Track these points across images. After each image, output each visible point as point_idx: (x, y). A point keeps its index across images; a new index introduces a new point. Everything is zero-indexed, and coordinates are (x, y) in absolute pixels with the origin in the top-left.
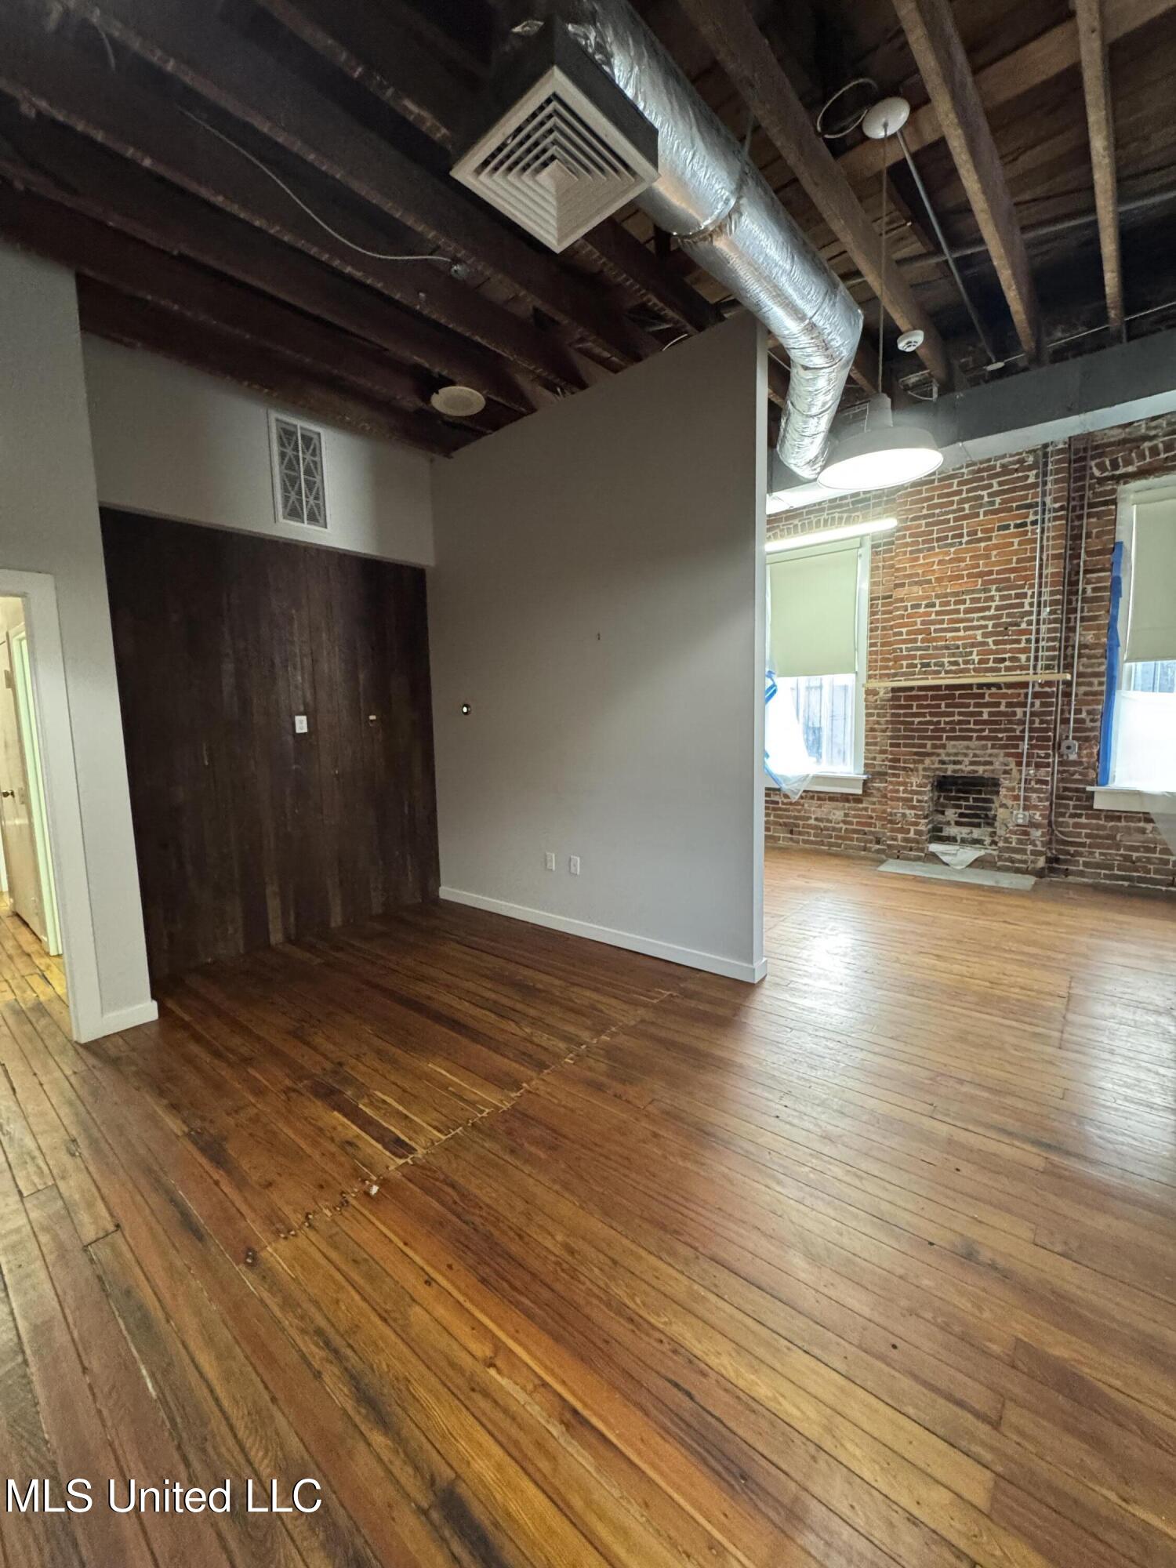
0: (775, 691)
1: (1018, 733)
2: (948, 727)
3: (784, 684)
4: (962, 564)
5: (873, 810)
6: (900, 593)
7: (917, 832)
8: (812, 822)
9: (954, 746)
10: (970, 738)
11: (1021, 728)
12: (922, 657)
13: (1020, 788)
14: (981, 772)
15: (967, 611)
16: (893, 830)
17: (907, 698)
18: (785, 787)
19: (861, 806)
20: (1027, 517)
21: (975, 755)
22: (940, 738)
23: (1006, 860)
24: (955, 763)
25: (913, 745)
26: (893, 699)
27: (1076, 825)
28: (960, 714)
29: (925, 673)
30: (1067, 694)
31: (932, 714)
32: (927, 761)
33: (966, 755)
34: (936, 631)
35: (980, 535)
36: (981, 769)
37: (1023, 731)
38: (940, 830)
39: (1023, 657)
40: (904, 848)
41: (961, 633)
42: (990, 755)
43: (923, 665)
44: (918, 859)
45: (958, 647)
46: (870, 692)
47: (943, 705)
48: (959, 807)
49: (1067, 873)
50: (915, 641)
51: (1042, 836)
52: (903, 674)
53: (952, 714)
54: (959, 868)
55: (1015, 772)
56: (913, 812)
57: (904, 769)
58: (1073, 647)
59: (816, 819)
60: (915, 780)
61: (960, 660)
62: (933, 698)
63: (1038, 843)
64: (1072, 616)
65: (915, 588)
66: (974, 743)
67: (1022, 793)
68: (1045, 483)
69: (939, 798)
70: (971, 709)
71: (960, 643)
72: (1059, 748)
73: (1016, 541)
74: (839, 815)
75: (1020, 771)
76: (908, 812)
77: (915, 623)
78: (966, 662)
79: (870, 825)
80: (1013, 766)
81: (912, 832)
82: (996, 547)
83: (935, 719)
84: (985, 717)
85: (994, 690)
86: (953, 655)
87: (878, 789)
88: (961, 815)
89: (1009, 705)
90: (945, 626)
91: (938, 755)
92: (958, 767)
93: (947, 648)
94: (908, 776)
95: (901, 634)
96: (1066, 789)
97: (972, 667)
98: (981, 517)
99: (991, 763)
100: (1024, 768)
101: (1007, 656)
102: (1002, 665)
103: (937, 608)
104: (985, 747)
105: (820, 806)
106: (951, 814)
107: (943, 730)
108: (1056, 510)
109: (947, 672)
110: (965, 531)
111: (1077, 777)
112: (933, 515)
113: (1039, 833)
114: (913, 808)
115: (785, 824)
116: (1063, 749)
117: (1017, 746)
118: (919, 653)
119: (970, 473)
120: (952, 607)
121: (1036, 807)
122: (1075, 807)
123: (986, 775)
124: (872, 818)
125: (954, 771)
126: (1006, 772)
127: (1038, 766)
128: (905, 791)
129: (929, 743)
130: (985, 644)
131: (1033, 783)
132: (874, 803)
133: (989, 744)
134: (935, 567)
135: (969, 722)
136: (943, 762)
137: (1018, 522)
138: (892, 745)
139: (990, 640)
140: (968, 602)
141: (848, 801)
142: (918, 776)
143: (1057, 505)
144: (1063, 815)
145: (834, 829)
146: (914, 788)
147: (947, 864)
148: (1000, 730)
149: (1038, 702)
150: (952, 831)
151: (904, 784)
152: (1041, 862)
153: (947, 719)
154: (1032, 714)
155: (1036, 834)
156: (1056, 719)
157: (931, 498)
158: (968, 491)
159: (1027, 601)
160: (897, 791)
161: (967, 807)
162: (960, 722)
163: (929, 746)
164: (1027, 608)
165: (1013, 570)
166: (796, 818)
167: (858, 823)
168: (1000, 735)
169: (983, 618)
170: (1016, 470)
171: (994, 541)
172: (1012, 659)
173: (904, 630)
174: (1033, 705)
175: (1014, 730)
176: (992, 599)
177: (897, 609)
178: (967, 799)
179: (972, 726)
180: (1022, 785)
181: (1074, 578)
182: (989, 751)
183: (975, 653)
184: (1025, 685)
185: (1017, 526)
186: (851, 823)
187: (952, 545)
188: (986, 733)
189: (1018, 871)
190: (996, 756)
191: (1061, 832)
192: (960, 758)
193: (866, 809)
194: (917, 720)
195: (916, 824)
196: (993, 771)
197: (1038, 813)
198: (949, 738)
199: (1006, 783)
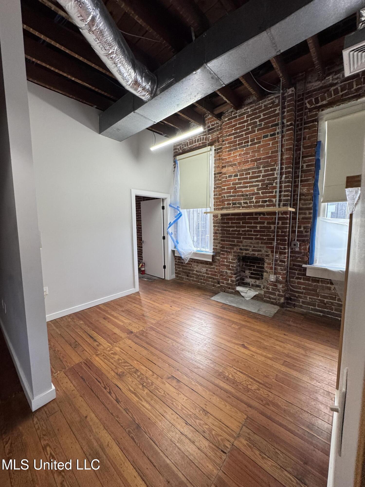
0: (181, 215)
1: (272, 237)
2: (243, 233)
3: (184, 212)
4: (248, 155)
5: (217, 269)
6: (224, 170)
7: (232, 281)
8: (195, 272)
9: (246, 242)
10: (252, 239)
11: (273, 234)
12: (233, 200)
13: (273, 264)
14: (257, 255)
15: (251, 178)
16: (222, 279)
17: (228, 219)
18: (183, 257)
19: (212, 267)
20: (276, 130)
21: (254, 247)
22: (240, 238)
23: (267, 297)
24: (246, 250)
25: (229, 241)
26: (222, 219)
27: (299, 283)
28: (248, 227)
29: (234, 207)
30: (294, 219)
31: (237, 227)
32: (235, 248)
33: (250, 246)
34: (238, 188)
35: (256, 141)
36: (256, 253)
37: (274, 236)
38: (243, 280)
39: (274, 200)
40: (227, 287)
41: (248, 189)
42: (260, 247)
43: (234, 204)
44: (232, 293)
45: (247, 196)
46: (215, 216)
47: (241, 223)
48: (250, 270)
49: (294, 305)
50: (230, 193)
51: (283, 288)
52: (227, 208)
53: (244, 227)
54: (247, 299)
55: (271, 256)
56: (230, 271)
57: (226, 251)
58: (297, 195)
59: (196, 271)
60: (231, 257)
61: (248, 201)
62: (238, 219)
63: (280, 290)
64: (297, 180)
65: (230, 168)
66: (254, 241)
67: (273, 266)
68: (283, 112)
69: (243, 265)
70: (253, 225)
71: (248, 193)
72: (291, 245)
73: (271, 142)
74: (204, 270)
75: (273, 255)
76: (228, 271)
77: (230, 184)
78: (250, 203)
79: (215, 275)
80: (270, 253)
81: (230, 280)
82: (262, 146)
83: (238, 229)
84: (258, 229)
85: (262, 216)
86: (245, 199)
87: (218, 260)
88: (252, 273)
89: (268, 223)
90: (242, 185)
91: (239, 246)
92: (247, 252)
93: (243, 196)
94: (228, 255)
95: (224, 189)
96: (294, 265)
97: (253, 204)
98: (256, 132)
99: (260, 251)
100: (274, 254)
101: (267, 199)
102: (265, 204)
103: (239, 177)
104: (258, 243)
105: (197, 266)
106: (247, 273)
107: (241, 234)
108: (288, 126)
109: (243, 207)
110: (250, 139)
111: (299, 259)
112: (237, 133)
113: (281, 286)
114: (230, 269)
115: (186, 273)
116: (292, 245)
117: (271, 243)
118: (231, 198)
119: (251, 111)
120: (245, 176)
121: (280, 274)
122: (298, 274)
123: (259, 257)
124: (216, 272)
125: (246, 254)
126: (267, 256)
127: (281, 253)
128: (227, 262)
129: (236, 240)
130: (258, 193)
131: (278, 262)
132: (217, 266)
133: (260, 241)
134: (238, 158)
135: (251, 231)
136: (241, 249)
137: (272, 133)
138: (222, 240)
139: (260, 192)
140: (251, 173)
141: (207, 264)
142: (232, 255)
143: (289, 123)
144: (293, 278)
145: (203, 276)
146: (230, 261)
147: (243, 297)
148: (264, 236)
149: (280, 222)
150: (248, 280)
151: (226, 258)
152: (282, 300)
153: (243, 229)
154: (278, 228)
155: (280, 286)
156: (289, 231)
157: (235, 125)
158: (251, 120)
159: (275, 172)
160: (224, 262)
161: (254, 270)
162: (248, 231)
163: (236, 241)
164: (276, 176)
165: (270, 157)
166: (190, 270)
167: (211, 274)
168: (264, 238)
169: (257, 181)
170: (271, 108)
171: (262, 144)
172: (269, 201)
173: (226, 187)
174: (278, 223)
175: (270, 236)
176: (260, 172)
177: (223, 178)
178: (254, 266)
179: (253, 233)
180: (274, 262)
181: (298, 161)
182: (260, 245)
183: (254, 198)
184: (274, 213)
185: (271, 135)
186: (208, 274)
187: (244, 147)
188: (258, 237)
189: (272, 303)
190: (263, 247)
191: (291, 286)
192: (248, 248)
193: (214, 268)
194: (231, 229)
195: (231, 277)
196: (261, 255)
197: (281, 276)
198: (244, 238)
199: (267, 261)
